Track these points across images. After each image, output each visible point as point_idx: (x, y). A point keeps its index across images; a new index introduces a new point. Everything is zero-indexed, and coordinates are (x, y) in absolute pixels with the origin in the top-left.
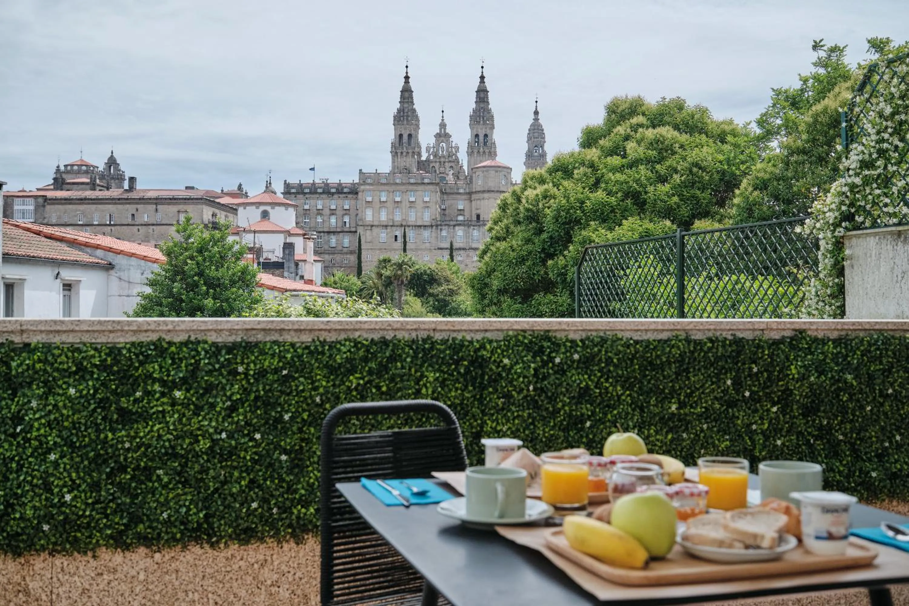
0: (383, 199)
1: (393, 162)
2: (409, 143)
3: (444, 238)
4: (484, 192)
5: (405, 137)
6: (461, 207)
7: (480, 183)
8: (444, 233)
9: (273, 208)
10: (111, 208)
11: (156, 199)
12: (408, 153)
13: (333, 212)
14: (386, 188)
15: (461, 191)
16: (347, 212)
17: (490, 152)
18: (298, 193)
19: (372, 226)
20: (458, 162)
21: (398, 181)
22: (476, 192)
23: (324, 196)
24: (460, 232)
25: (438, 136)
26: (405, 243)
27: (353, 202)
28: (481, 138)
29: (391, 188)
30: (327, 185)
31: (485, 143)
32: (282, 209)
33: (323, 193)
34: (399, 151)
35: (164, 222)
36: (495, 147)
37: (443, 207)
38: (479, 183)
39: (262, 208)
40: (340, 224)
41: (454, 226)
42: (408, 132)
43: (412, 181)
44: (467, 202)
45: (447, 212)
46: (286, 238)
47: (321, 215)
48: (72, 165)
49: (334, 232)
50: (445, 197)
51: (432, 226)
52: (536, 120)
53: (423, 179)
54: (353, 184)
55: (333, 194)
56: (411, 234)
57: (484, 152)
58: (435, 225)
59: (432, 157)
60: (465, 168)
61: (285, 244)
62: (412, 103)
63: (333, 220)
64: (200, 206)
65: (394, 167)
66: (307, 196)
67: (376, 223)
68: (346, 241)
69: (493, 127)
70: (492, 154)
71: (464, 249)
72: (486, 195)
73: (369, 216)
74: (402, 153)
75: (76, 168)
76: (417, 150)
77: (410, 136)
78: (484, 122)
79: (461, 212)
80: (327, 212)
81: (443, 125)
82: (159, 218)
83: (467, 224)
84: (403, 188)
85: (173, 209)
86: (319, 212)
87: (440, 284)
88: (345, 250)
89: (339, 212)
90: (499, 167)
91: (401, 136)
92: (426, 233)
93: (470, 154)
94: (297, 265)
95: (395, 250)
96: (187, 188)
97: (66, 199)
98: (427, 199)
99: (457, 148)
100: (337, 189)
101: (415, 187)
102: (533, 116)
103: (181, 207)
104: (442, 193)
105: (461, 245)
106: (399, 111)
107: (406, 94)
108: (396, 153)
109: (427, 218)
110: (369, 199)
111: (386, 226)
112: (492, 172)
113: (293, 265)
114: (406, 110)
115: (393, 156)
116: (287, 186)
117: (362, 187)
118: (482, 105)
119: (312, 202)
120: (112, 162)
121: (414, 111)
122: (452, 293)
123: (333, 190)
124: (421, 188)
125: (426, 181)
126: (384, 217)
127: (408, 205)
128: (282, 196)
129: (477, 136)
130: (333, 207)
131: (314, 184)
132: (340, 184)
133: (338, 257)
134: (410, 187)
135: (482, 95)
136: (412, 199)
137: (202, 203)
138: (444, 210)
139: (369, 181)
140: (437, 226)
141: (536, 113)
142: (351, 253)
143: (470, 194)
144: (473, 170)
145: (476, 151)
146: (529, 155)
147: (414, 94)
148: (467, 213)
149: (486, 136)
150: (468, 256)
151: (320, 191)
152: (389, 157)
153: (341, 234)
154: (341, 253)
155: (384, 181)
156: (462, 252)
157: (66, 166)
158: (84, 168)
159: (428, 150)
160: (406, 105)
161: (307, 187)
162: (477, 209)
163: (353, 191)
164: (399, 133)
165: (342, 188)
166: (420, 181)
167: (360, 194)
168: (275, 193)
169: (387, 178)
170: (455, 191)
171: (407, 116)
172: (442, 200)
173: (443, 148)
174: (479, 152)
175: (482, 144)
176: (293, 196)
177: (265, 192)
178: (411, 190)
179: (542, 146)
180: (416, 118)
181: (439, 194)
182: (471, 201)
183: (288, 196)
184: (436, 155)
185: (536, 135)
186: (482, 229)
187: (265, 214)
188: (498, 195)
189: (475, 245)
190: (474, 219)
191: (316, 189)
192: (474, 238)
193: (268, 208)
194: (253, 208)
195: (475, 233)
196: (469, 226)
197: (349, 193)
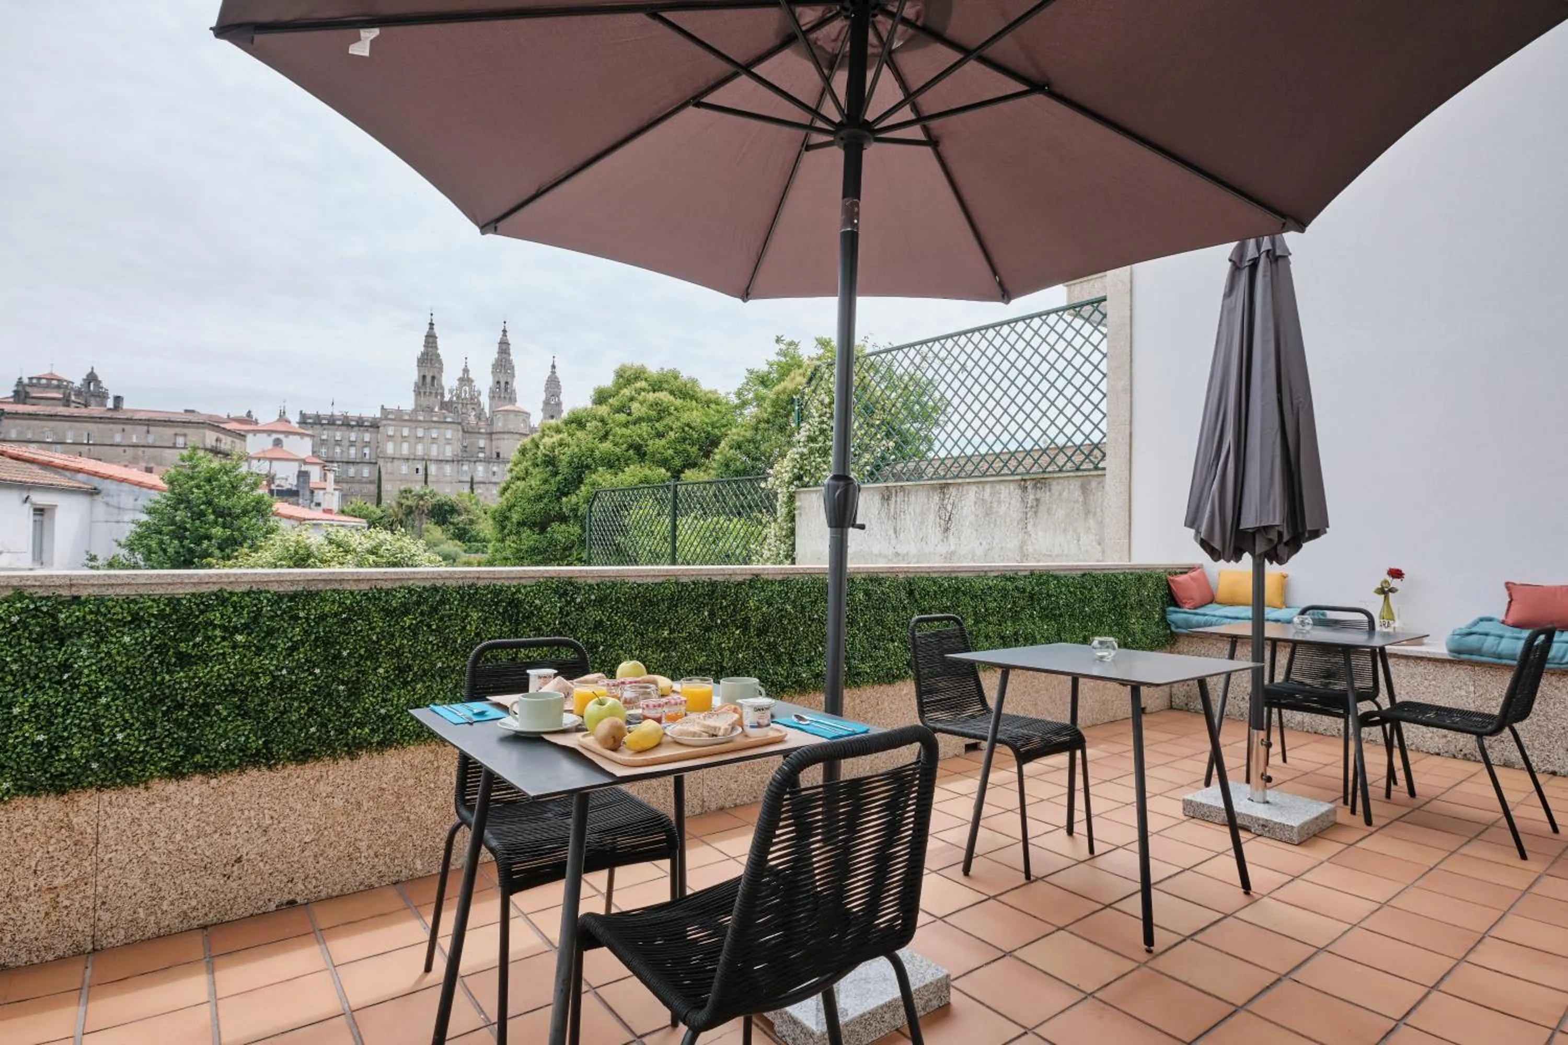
0: (405, 434)
1: (416, 400)
2: (432, 385)
3: (465, 473)
4: (504, 433)
5: (429, 379)
6: (481, 445)
7: (500, 424)
8: (465, 468)
9: (287, 437)
10: (91, 425)
11: (149, 420)
12: (431, 393)
13: (352, 444)
14: (409, 424)
15: (483, 431)
16: (367, 444)
17: (510, 398)
18: (315, 423)
19: (393, 459)
20: (480, 405)
21: (421, 418)
22: (496, 433)
23: (344, 428)
24: (480, 467)
25: (461, 380)
26: (426, 475)
27: (374, 435)
28: (503, 384)
29: (413, 425)
30: (347, 417)
31: (506, 390)
32: (298, 438)
33: (343, 425)
34: (422, 391)
35: (158, 444)
36: (515, 394)
37: (465, 444)
39: (275, 436)
40: (359, 455)
41: (475, 462)
42: (431, 374)
43: (435, 419)
44: (488, 441)
45: (468, 449)
46: (301, 466)
47: (340, 445)
48: (40, 379)
49: (353, 463)
50: (467, 435)
51: (453, 461)
52: (553, 373)
53: (445, 418)
54: (375, 419)
55: (353, 426)
56: (432, 468)
57: (505, 397)
59: (455, 399)
60: (487, 410)
61: (299, 471)
62: (436, 348)
63: (352, 451)
64: (201, 430)
65: (416, 405)
66: (325, 427)
67: (397, 456)
68: (366, 471)
69: (513, 376)
70: (512, 400)
71: (484, 483)
72: (505, 436)
73: (390, 449)
74: (425, 393)
75: (44, 381)
76: (440, 391)
77: (433, 378)
78: (506, 371)
79: (482, 450)
80: (346, 443)
81: (466, 371)
82: (151, 441)
83: (487, 461)
84: (425, 425)
85: (169, 431)
86: (338, 443)
87: (460, 514)
88: (364, 480)
89: (359, 444)
90: (519, 412)
91: (424, 377)
92: (448, 468)
93: (492, 398)
94: (312, 493)
95: (417, 482)
96: (186, 411)
97: (32, 413)
98: (449, 436)
99: (479, 393)
100: (358, 422)
101: (437, 425)
102: (550, 369)
103: (179, 430)
104: (464, 432)
105: (482, 479)
106: (423, 354)
107: (431, 340)
108: (420, 393)
109: (448, 454)
110: (391, 433)
111: (408, 459)
112: (513, 416)
113: (308, 493)
114: (430, 354)
115: (416, 396)
116: (303, 416)
117: (384, 422)
118: (504, 356)
119: (331, 433)
120: (92, 379)
121: (438, 355)
123: (353, 423)
124: (443, 426)
125: (449, 420)
126: (405, 450)
127: (430, 440)
128: (297, 426)
129: (498, 382)
130: (353, 439)
131: (332, 416)
132: (360, 418)
133: (356, 487)
134: (433, 425)
135: (504, 347)
136: (434, 435)
137: (205, 428)
138: (466, 447)
139: (391, 417)
140: (458, 461)
141: (553, 367)
142: (371, 483)
143: (491, 434)
144: (494, 412)
145: (497, 396)
146: (546, 403)
148: (487, 451)
149: (507, 383)
150: (487, 489)
151: (339, 422)
153: (361, 465)
154: (360, 482)
155: (408, 418)
156: (482, 486)
157: (31, 378)
158: (55, 381)
159: (451, 391)
160: (430, 349)
161: (325, 419)
162: (498, 448)
163: (375, 425)
164: (422, 374)
165: (363, 422)
166: (442, 420)
167: (381, 428)
168: (289, 422)
169: (409, 415)
170: (477, 430)
171: (431, 360)
172: (464, 438)
173: (465, 391)
174: (500, 397)
175: (503, 390)
176: (309, 426)
177: (278, 420)
178: (434, 428)
179: (558, 396)
180: (440, 362)
181: (461, 432)
182: (491, 440)
183: (304, 425)
184: (458, 397)
185: (553, 386)
186: (502, 466)
187: (278, 442)
188: (517, 436)
189: (495, 480)
190: (495, 457)
191: (334, 421)
192: (494, 473)
193: (281, 437)
194: (265, 435)
195: (495, 469)
196: (489, 462)
197: (370, 426)
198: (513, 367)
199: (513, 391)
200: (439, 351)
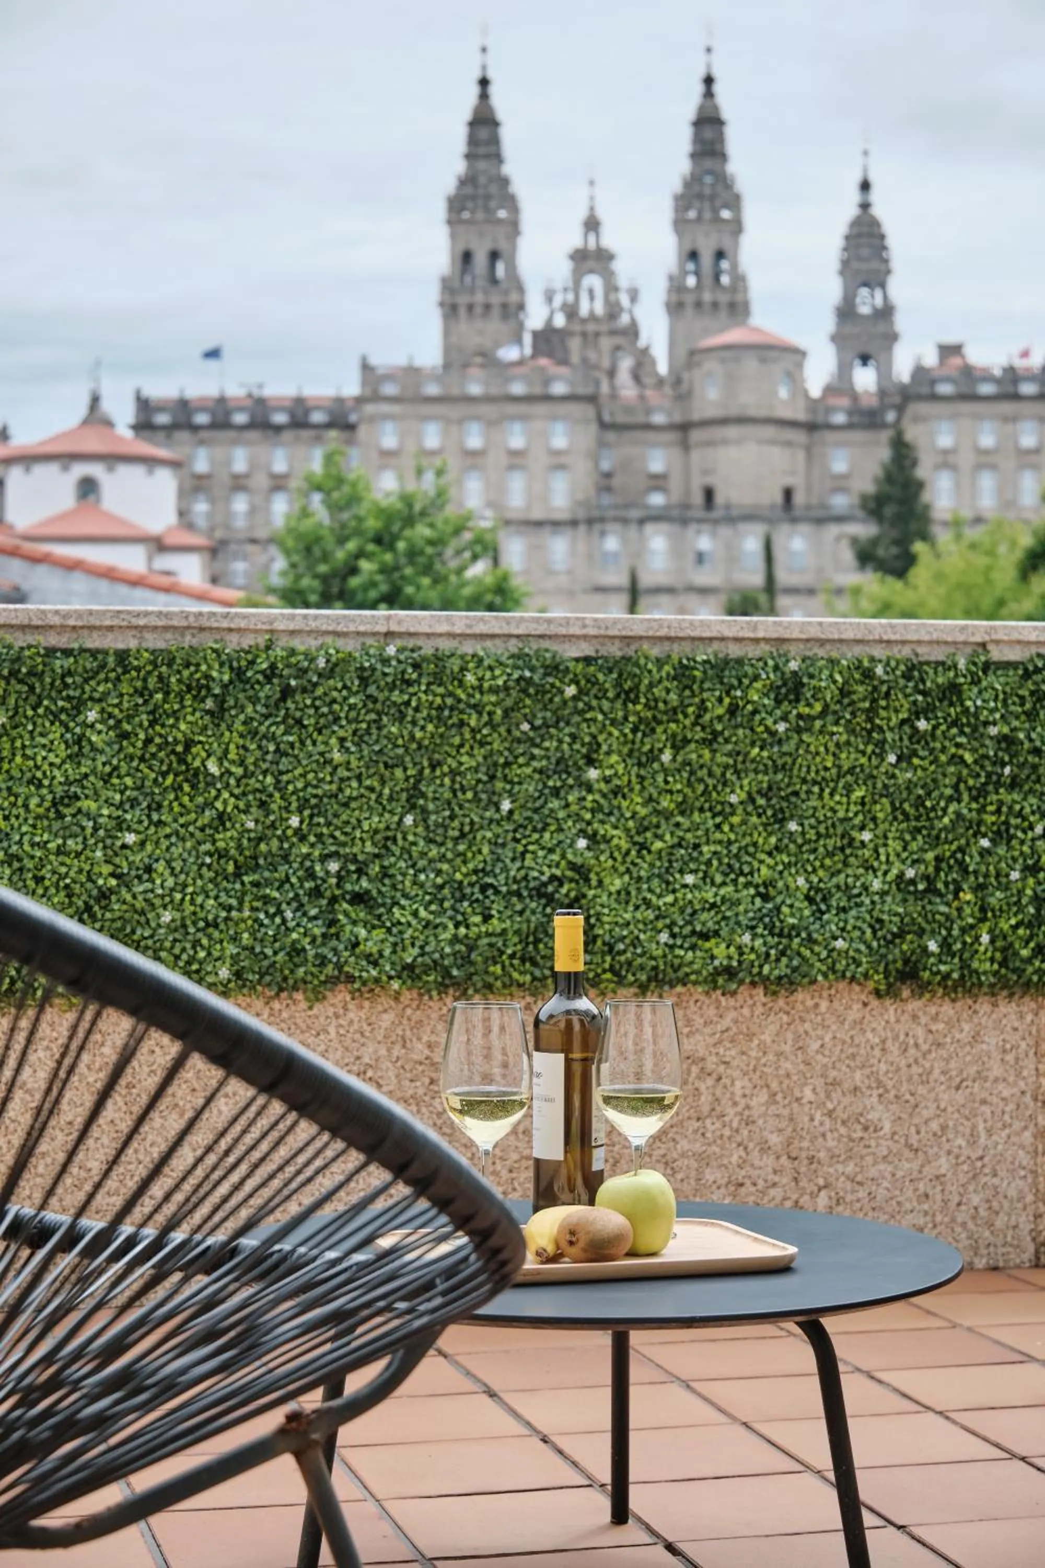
0: (431, 442)
1: (447, 333)
2: (492, 278)
3: (610, 559)
4: (724, 421)
5: (480, 260)
6: (656, 467)
7: (712, 394)
8: (612, 543)
9: (111, 469)
12: (487, 307)
14: (440, 409)
15: (659, 419)
18: (177, 425)
20: (639, 336)
21: (475, 389)
22: (702, 423)
23: (253, 435)
24: (658, 539)
25: (578, 257)
27: (339, 449)
28: (707, 259)
29: (454, 411)
30: (261, 402)
31: (718, 278)
32: (137, 471)
33: (251, 426)
34: (463, 302)
36: (745, 290)
37: (607, 466)
38: (709, 397)
39: (80, 470)
41: (641, 522)
42: (487, 245)
43: (518, 389)
44: (676, 453)
45: (616, 482)
47: (245, 490)
50: (611, 436)
51: (574, 523)
52: (865, 206)
53: (547, 382)
54: (342, 400)
55: (278, 429)
56: (513, 547)
57: (715, 303)
58: (585, 521)
59: (560, 321)
62: (497, 158)
65: (448, 349)
66: (203, 434)
70: (740, 309)
71: (673, 590)
72: (732, 432)
76: (514, 297)
77: (494, 256)
78: (716, 211)
79: (658, 482)
80: (261, 481)
81: (592, 224)
83: (677, 516)
84: (489, 410)
86: (239, 484)
89: (296, 484)
90: (766, 346)
91: (467, 257)
92: (558, 545)
93: (675, 308)
98: (559, 442)
99: (634, 295)
100: (292, 415)
101: (523, 408)
104: (603, 426)
105: (663, 580)
106: (462, 183)
107: (483, 133)
108: (456, 307)
110: (389, 441)
112: (751, 364)
114: (482, 180)
115: (445, 317)
116: (144, 405)
117: (370, 409)
118: (708, 163)
119: (219, 452)
121: (504, 182)
123: (280, 418)
124: (541, 409)
125: (559, 389)
127: (504, 460)
128: (128, 434)
129: (693, 255)
130: (278, 467)
131: (222, 400)
132: (299, 401)
134: (511, 409)
135: (708, 134)
136: (517, 443)
138: (608, 475)
139: (389, 389)
140: (590, 522)
141: (866, 186)
143: (685, 427)
144: (686, 357)
145: (691, 301)
146: (847, 311)
148: (675, 484)
149: (720, 255)
150: (681, 611)
151: (240, 419)
155: (432, 389)
156: (663, 600)
159: (547, 296)
160: (482, 165)
161: (203, 409)
162: (705, 472)
164: (461, 247)
165: (307, 411)
166: (537, 390)
167: (363, 432)
168: (109, 423)
169: (438, 379)
170: (640, 419)
171: (487, 197)
172: (602, 444)
173: (591, 292)
174: (699, 303)
175: (708, 281)
176: (161, 435)
177: (86, 422)
178: (513, 418)
179: (883, 285)
180: (511, 203)
181: (594, 428)
182: (685, 446)
183: (147, 433)
184: (571, 312)
185: (865, 252)
186: (725, 531)
187: (88, 487)
188: (769, 431)
189: (703, 578)
190: (698, 498)
191: (228, 413)
192: (700, 558)
193: (95, 470)
194: (52, 469)
195: (704, 543)
196: (684, 522)
197: (329, 425)
198: (737, 198)
199: (739, 280)
200: (508, 169)
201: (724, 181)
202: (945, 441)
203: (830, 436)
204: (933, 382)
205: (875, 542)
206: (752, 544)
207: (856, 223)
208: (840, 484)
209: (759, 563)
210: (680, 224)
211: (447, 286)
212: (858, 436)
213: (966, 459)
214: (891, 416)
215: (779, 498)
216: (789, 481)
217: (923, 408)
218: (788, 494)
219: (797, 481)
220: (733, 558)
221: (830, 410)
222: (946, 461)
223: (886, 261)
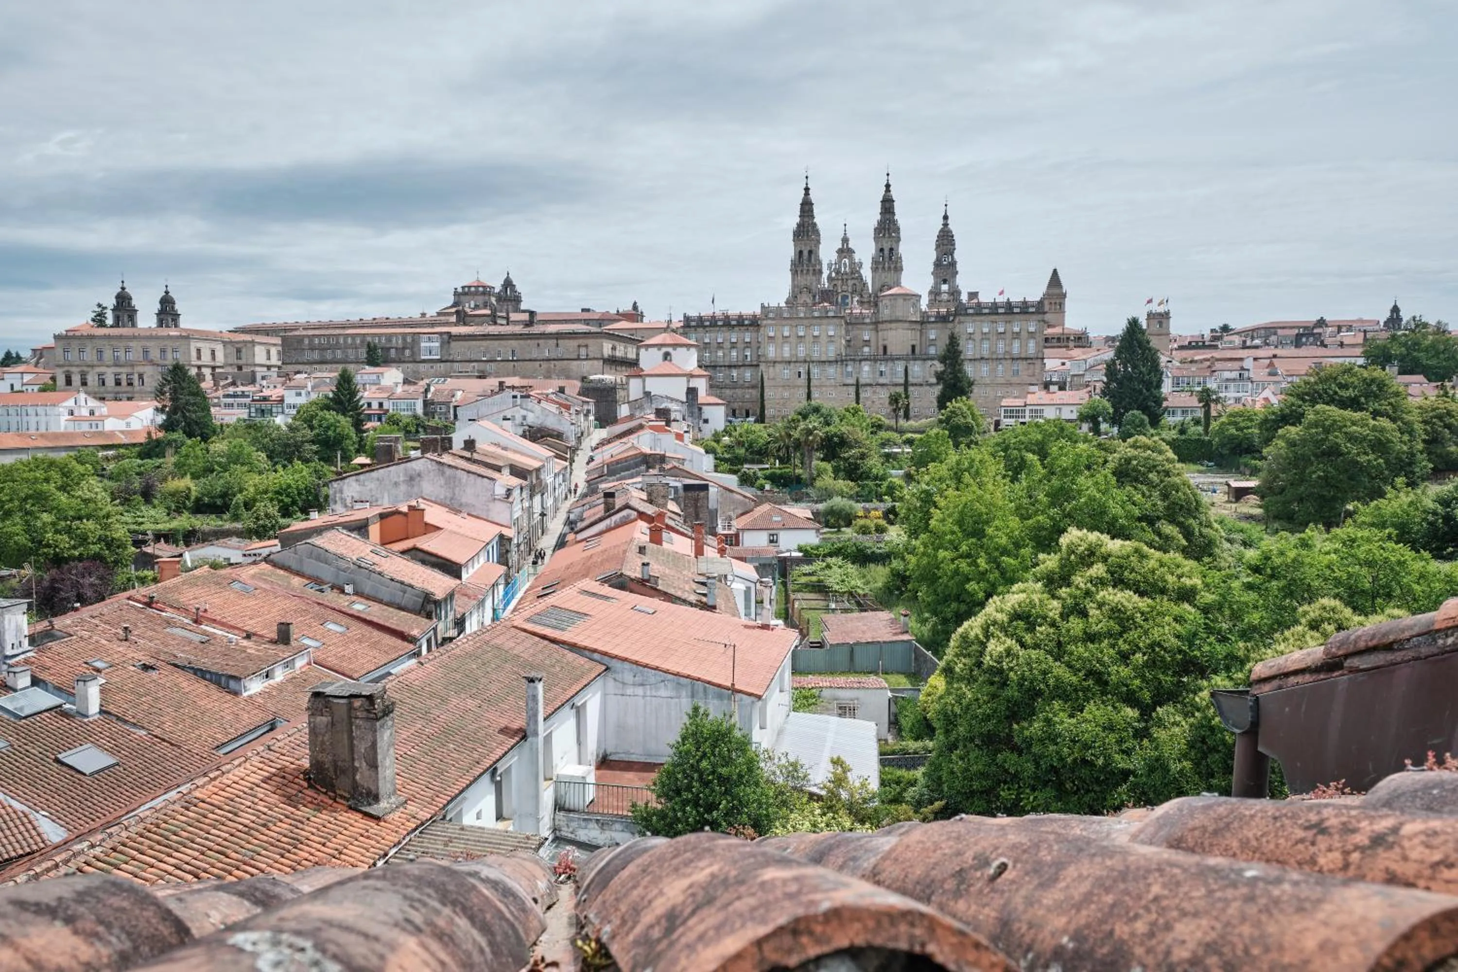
0: (786, 334)
1: (793, 280)
2: (809, 260)
3: (850, 374)
4: (891, 322)
5: (806, 253)
6: (866, 338)
8: (850, 369)
9: (675, 349)
10: (514, 343)
11: (557, 334)
12: (808, 271)
13: (733, 345)
14: (790, 322)
15: (868, 321)
16: (748, 345)
17: (895, 268)
18: (697, 326)
19: (775, 362)
20: (862, 281)
22: (883, 322)
23: (724, 329)
24: (866, 367)
25: (840, 252)
26: (809, 380)
27: (754, 335)
28: (886, 252)
29: (794, 323)
30: (727, 317)
31: (890, 258)
32: (685, 349)
33: (724, 325)
34: (799, 269)
35: (565, 357)
37: (848, 339)
38: (885, 313)
39: (664, 350)
40: (741, 358)
41: (861, 361)
42: (809, 249)
43: (816, 314)
44: (873, 333)
45: (852, 345)
46: (688, 381)
47: (722, 348)
48: (470, 287)
49: (735, 366)
50: (850, 327)
51: (837, 362)
52: (946, 225)
53: (827, 312)
54: (755, 316)
55: (734, 326)
56: (815, 371)
57: (889, 268)
58: (840, 361)
59: (834, 275)
60: (870, 287)
61: (688, 389)
62: (813, 217)
63: (734, 353)
64: (599, 341)
65: (794, 291)
66: (707, 329)
67: (779, 359)
68: (748, 374)
69: (898, 239)
71: (871, 385)
72: (893, 325)
73: (771, 352)
74: (802, 271)
75: (473, 289)
76: (818, 267)
77: (810, 252)
78: (890, 234)
79: (867, 343)
80: (727, 345)
81: (845, 240)
82: (560, 352)
83: (874, 359)
84: (806, 322)
85: (573, 344)
86: (720, 346)
87: (851, 447)
88: (747, 385)
89: (740, 346)
90: (907, 295)
91: (801, 252)
92: (831, 370)
93: (875, 270)
94: (700, 409)
95: (799, 387)
96: (583, 310)
97: (470, 336)
98: (831, 333)
99: (861, 265)
100: (738, 321)
101: (818, 321)
102: (942, 221)
103: (581, 342)
104: (847, 324)
105: (868, 381)
106: (799, 225)
107: (807, 208)
108: (796, 271)
109: (832, 355)
110: (772, 334)
111: (790, 362)
112: (900, 301)
113: (696, 410)
114: (806, 225)
115: (793, 275)
116: (687, 319)
117: (764, 321)
118: (888, 216)
119: (713, 335)
120: (508, 284)
121: (815, 224)
122: (863, 456)
123: (734, 323)
124: (825, 321)
125: (831, 314)
126: (787, 353)
127: (812, 339)
129: (882, 250)
130: (734, 340)
131: (713, 317)
132: (741, 316)
133: (739, 392)
134: (814, 321)
135: (887, 205)
136: (816, 333)
137: (602, 338)
138: (849, 342)
139: (771, 315)
140: (842, 361)
141: (946, 217)
142: (753, 387)
143: (876, 323)
145: (880, 266)
147: (814, 207)
148: (873, 343)
149: (891, 249)
150: (874, 392)
151: (720, 323)
152: (789, 276)
153: (742, 369)
154: (742, 387)
155: (785, 315)
156: (868, 388)
157: (463, 288)
158: (481, 289)
159: (830, 266)
160: (806, 219)
161: (707, 320)
162: (884, 341)
163: (754, 323)
164: (798, 249)
165: (743, 320)
166: (823, 315)
167: (762, 329)
169: (786, 310)
171: (808, 231)
172: (847, 332)
173: (845, 264)
174: (883, 268)
175: (887, 259)
178: (815, 325)
179: (952, 254)
180: (817, 232)
181: (844, 326)
182: (877, 330)
183: (688, 329)
184: (838, 272)
185: (945, 242)
186: (890, 364)
187: (667, 356)
188: (907, 325)
189: (882, 380)
190: (881, 351)
191: (716, 322)
192: (881, 373)
193: (670, 350)
194: (655, 349)
195: (883, 369)
196: (875, 360)
197: (750, 325)
198: (898, 228)
199: (899, 258)
200: (816, 220)
201: (894, 222)
202: (970, 330)
203: (929, 326)
204: (966, 309)
205: (943, 373)
206: (900, 367)
207: (942, 231)
208: (932, 343)
209: (903, 375)
210: (876, 239)
211: (793, 263)
212: (939, 325)
213: (978, 337)
214: (951, 318)
215: (910, 348)
216: (914, 343)
217: (962, 318)
218: (913, 347)
219: (917, 343)
220: (894, 373)
221: (928, 317)
222: (970, 337)
223: (954, 245)
